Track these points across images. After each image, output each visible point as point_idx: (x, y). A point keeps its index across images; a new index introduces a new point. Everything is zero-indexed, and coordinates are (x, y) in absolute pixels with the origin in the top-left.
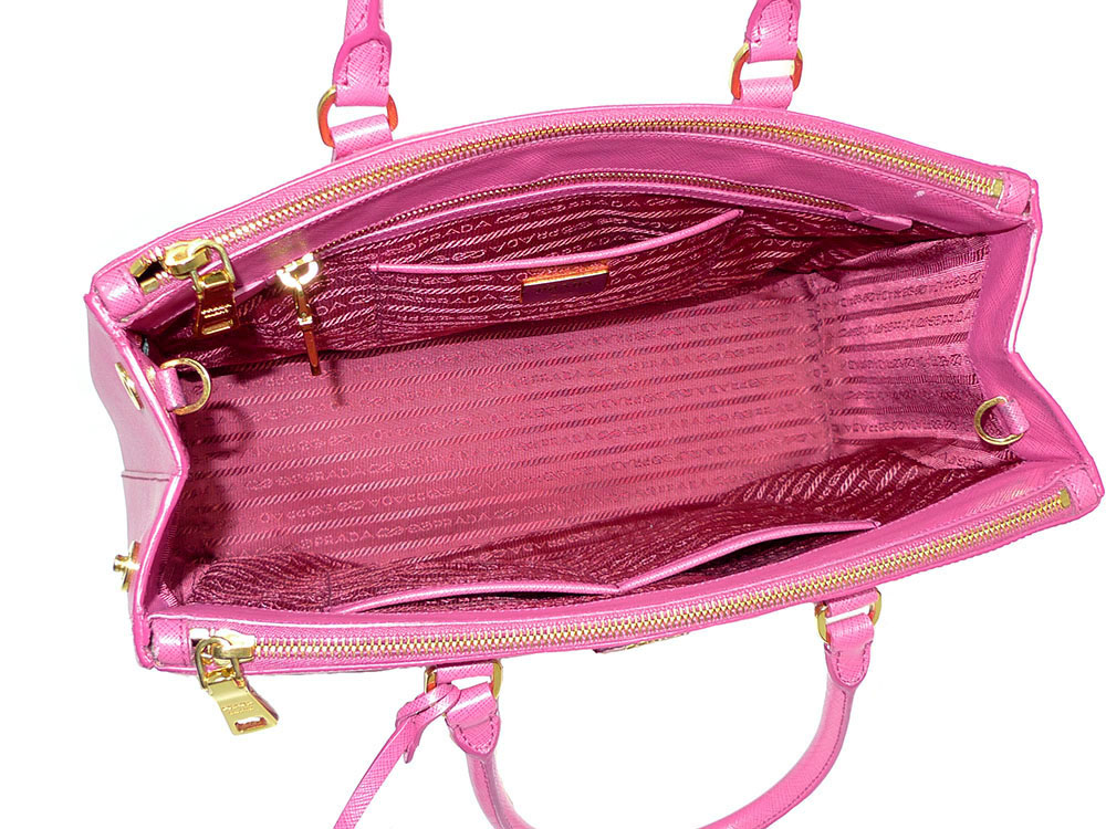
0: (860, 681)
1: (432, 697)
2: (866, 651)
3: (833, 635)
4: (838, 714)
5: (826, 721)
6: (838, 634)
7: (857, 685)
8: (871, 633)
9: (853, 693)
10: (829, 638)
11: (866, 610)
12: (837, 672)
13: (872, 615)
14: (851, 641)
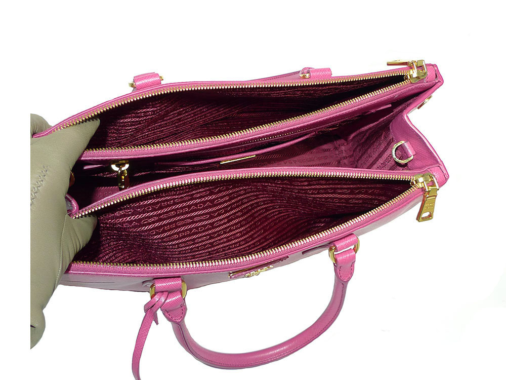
0: (350, 278)
1: (156, 298)
2: (353, 265)
3: (338, 259)
4: (340, 293)
5: (335, 296)
6: (339, 259)
7: (348, 281)
8: (354, 257)
9: (347, 284)
10: (336, 260)
11: (352, 247)
12: (339, 275)
13: (355, 250)
14: (345, 261)
